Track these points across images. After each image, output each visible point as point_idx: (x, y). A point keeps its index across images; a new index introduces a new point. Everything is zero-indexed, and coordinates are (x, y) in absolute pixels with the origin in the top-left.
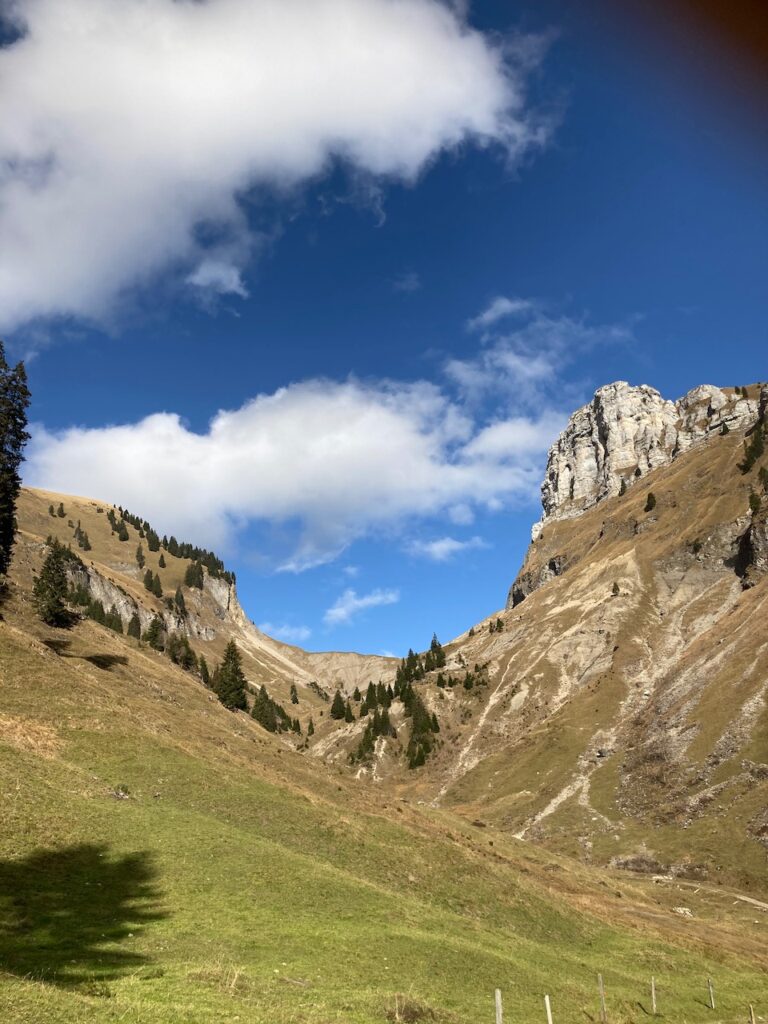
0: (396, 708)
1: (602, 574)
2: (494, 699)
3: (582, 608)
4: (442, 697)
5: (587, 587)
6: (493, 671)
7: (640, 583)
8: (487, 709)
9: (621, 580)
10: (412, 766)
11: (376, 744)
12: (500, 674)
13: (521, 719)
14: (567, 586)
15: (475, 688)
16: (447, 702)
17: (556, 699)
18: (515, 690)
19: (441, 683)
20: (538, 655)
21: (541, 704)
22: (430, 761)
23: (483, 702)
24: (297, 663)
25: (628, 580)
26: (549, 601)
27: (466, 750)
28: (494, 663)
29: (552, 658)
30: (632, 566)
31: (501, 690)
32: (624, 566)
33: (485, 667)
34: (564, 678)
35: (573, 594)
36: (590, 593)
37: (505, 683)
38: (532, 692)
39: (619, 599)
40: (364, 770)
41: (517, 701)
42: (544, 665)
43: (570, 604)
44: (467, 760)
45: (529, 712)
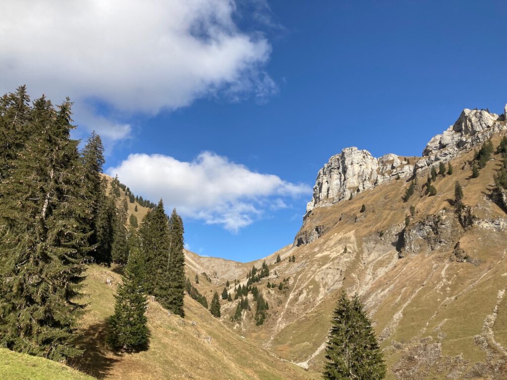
0: (250, 296)
1: (340, 240)
2: (291, 296)
3: (330, 256)
4: (269, 293)
5: (333, 246)
6: (291, 282)
7: (356, 247)
8: (289, 300)
9: (348, 245)
10: (258, 324)
11: (242, 313)
12: (294, 283)
13: (303, 306)
14: (324, 243)
15: (283, 290)
16: (271, 295)
17: (318, 299)
18: (301, 293)
19: (269, 286)
20: (311, 276)
21: (312, 300)
22: (265, 323)
23: (287, 297)
24: (195, 261)
25: (351, 245)
26: (316, 250)
27: (280, 319)
28: (292, 278)
29: (317, 279)
30: (353, 238)
31: (294, 291)
32: (350, 238)
33: (288, 280)
34: (322, 289)
35: (327, 248)
36: (334, 249)
37: (296, 289)
38: (308, 295)
39: (347, 254)
40: (238, 325)
41: (302, 298)
42: (313, 282)
43: (326, 253)
44: (281, 324)
45: (307, 304)
